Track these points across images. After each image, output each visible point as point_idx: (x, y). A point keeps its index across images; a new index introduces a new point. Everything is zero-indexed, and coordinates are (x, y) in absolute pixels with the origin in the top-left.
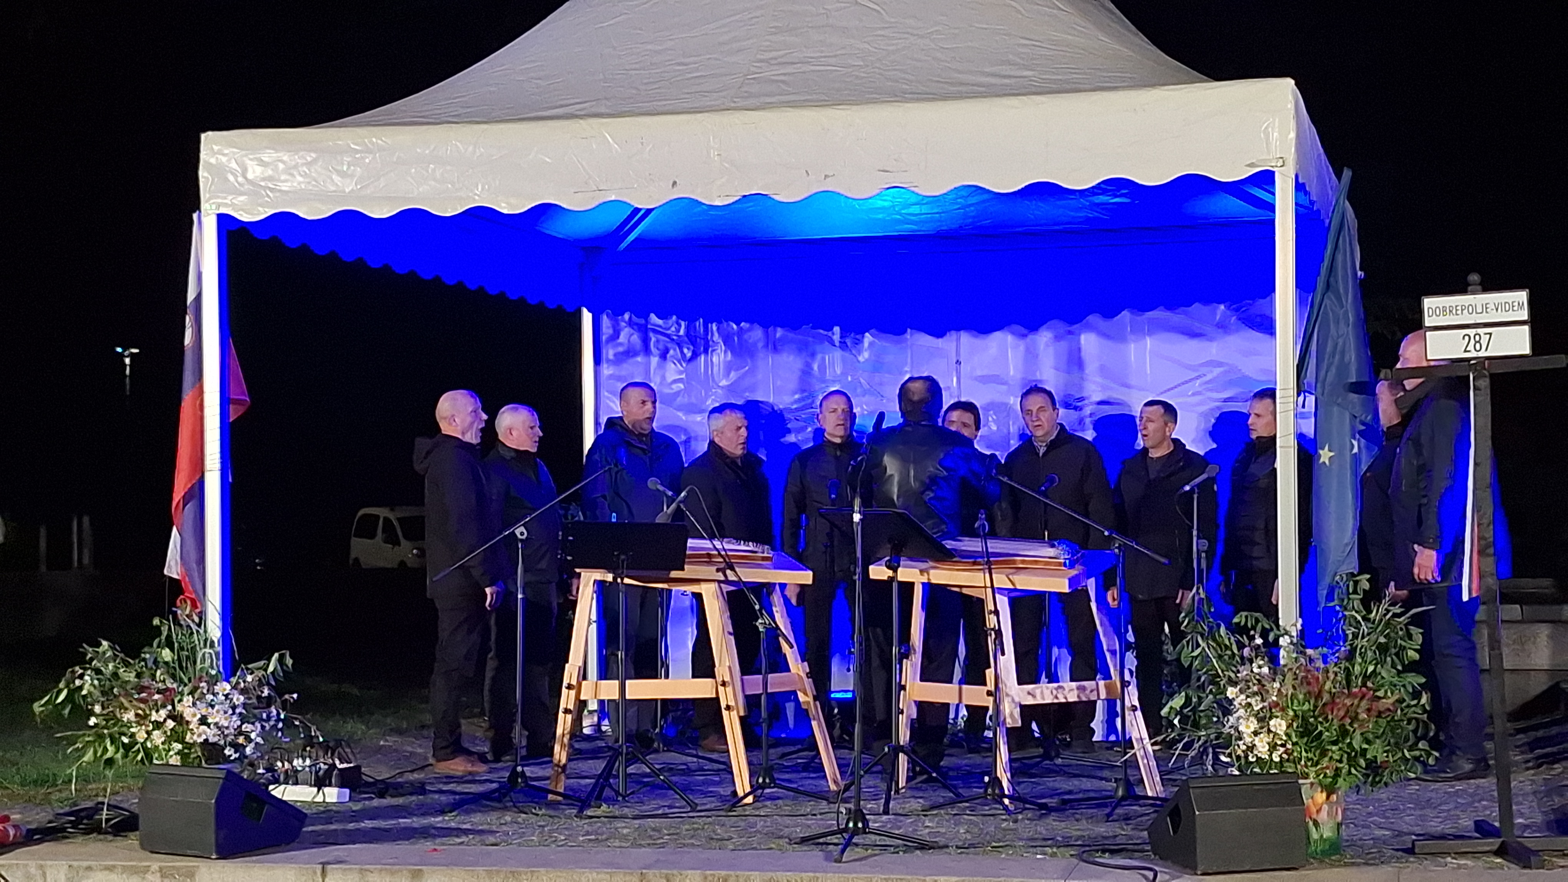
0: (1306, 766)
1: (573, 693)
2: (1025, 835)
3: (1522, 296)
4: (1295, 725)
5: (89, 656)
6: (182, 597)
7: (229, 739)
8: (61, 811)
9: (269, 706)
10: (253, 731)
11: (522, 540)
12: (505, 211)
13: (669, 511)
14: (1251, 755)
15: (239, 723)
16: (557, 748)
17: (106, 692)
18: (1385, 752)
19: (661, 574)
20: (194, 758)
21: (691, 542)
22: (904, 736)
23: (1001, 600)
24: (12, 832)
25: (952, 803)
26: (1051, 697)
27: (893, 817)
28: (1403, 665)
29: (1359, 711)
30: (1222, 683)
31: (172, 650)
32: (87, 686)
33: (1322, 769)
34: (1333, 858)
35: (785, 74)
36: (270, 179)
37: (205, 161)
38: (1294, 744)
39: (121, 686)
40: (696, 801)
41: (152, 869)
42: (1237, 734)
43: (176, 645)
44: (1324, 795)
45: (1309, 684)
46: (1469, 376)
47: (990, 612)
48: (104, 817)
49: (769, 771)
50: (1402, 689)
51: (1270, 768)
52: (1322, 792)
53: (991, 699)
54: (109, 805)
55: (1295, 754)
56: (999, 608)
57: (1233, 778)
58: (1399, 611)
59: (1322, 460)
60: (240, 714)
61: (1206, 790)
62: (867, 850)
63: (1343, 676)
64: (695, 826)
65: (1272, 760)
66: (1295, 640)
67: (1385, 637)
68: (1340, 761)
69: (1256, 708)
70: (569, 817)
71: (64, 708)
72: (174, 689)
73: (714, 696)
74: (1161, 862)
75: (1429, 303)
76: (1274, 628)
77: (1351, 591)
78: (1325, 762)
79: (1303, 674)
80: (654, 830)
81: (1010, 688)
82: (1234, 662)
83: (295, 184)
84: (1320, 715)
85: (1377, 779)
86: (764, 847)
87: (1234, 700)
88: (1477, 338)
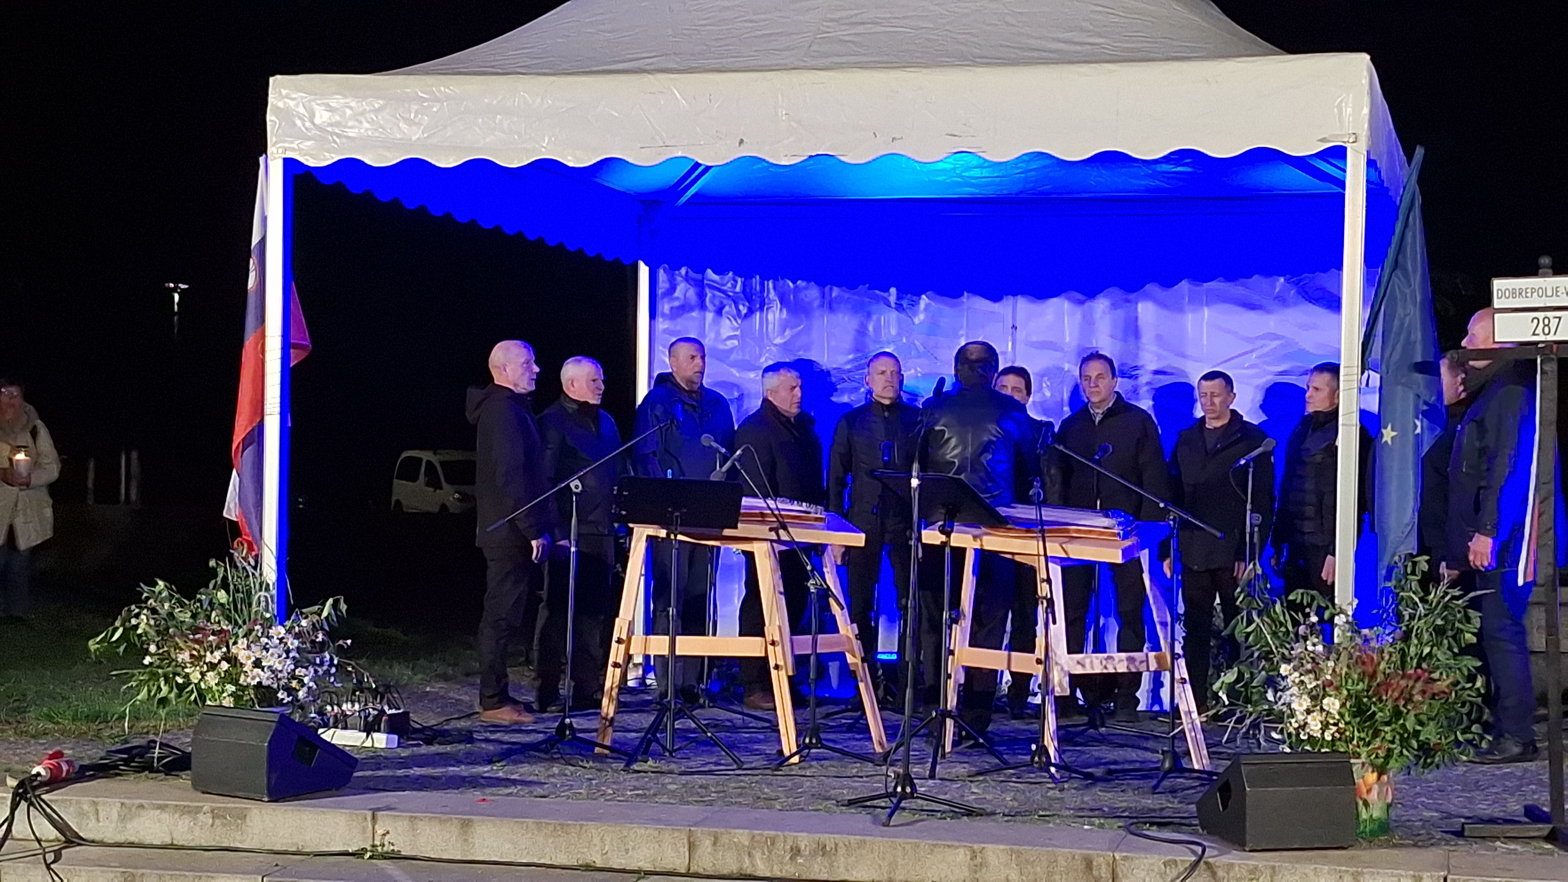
0: (1359, 747)
1: (622, 647)
2: (1072, 805)
4: (1348, 704)
5: (145, 595)
6: (240, 539)
7: (282, 683)
8: (113, 748)
9: (322, 651)
10: (306, 675)
11: (576, 494)
12: (571, 164)
13: (725, 468)
14: (1302, 733)
15: (292, 667)
16: (605, 701)
17: (162, 633)
18: (1437, 734)
19: (714, 532)
20: (247, 701)
21: (745, 501)
22: (952, 701)
23: (1055, 570)
24: (65, 767)
25: (998, 770)
26: (1101, 667)
27: (939, 781)
28: (1460, 648)
29: (1414, 692)
30: (1275, 660)
31: (228, 592)
32: (142, 626)
33: (1375, 749)
34: (1382, 838)
35: (855, 34)
36: (337, 124)
37: (273, 105)
38: (1346, 723)
39: (177, 627)
40: (742, 760)
41: (204, 809)
42: (1289, 712)
43: (232, 587)
44: (1375, 775)
47: (1043, 581)
48: (156, 755)
49: (815, 732)
50: (1458, 672)
51: (1322, 746)
52: (1373, 771)
53: (1041, 667)
54: (161, 744)
55: (1347, 733)
56: (1051, 577)
57: (1284, 755)
58: (1458, 594)
59: (1384, 440)
60: (294, 658)
61: (1256, 767)
62: (914, 815)
63: (1399, 656)
64: (742, 784)
65: (1323, 738)
66: (1350, 619)
67: (1442, 619)
68: (1393, 742)
69: (1309, 687)
70: (616, 771)
71: (118, 647)
72: (228, 631)
73: (763, 655)
74: (1208, 837)
75: (1498, 284)
76: (1330, 606)
77: (1409, 570)
78: (1377, 742)
79: (1358, 654)
80: (701, 787)
81: (1060, 657)
82: (1289, 640)
83: (362, 131)
84: (1374, 695)
85: (1429, 761)
86: (810, 808)
87: (1287, 677)
88: (1546, 321)
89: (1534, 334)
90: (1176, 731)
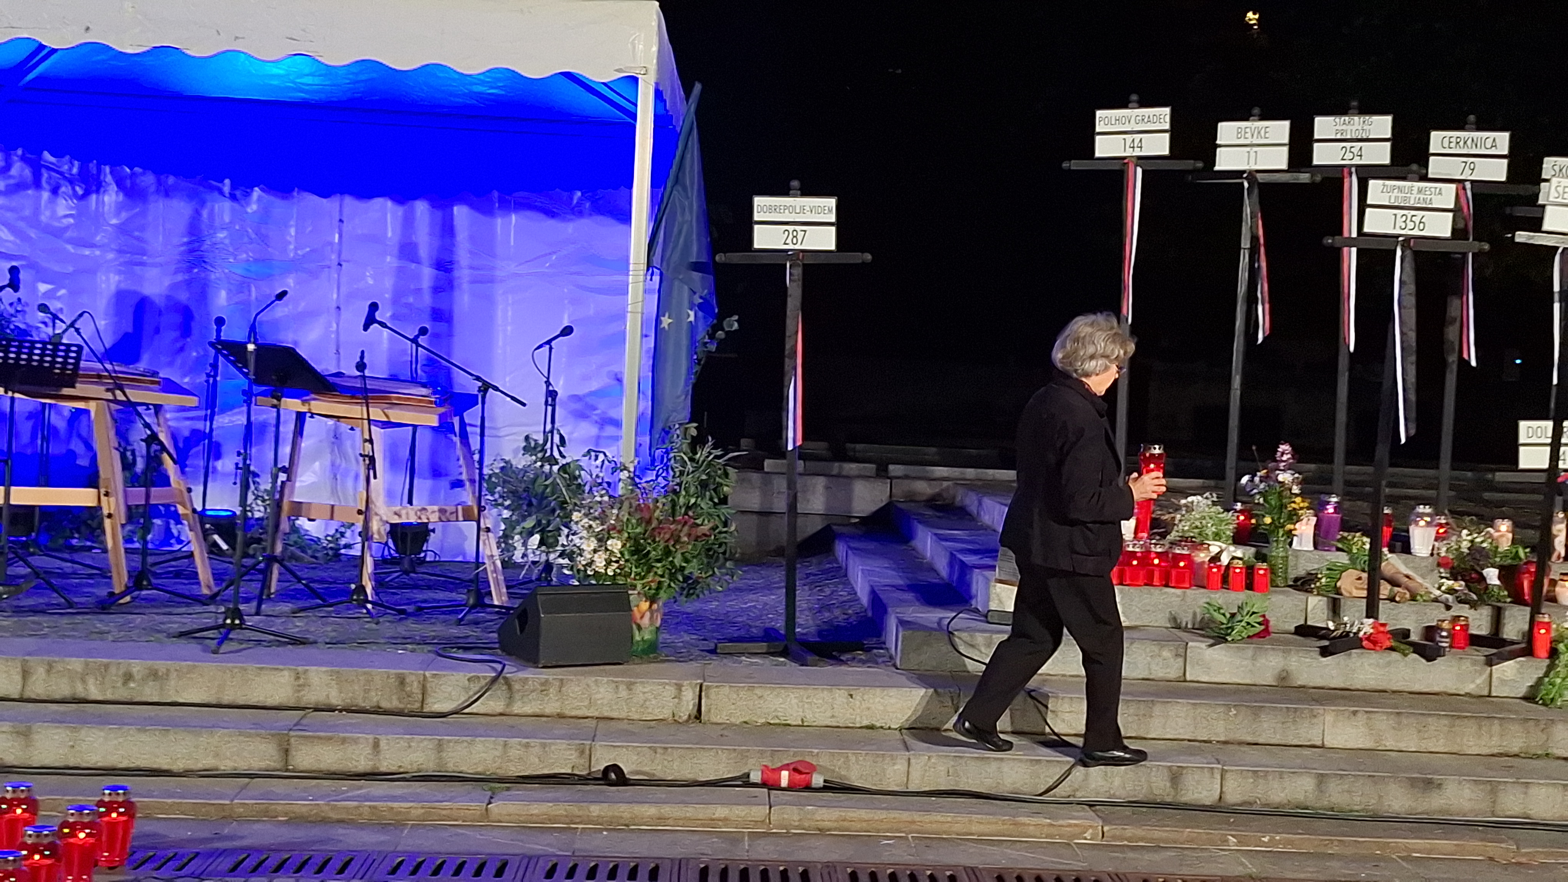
0: (635, 579)
2: (388, 635)
3: (832, 202)
4: (628, 545)
14: (589, 569)
18: (699, 569)
19: (52, 391)
23: (375, 431)
25: (318, 607)
26: (415, 517)
27: (265, 617)
28: (719, 499)
29: (682, 535)
30: (569, 508)
33: (648, 582)
34: (651, 656)
38: (627, 561)
40: (74, 600)
42: (579, 551)
44: (648, 604)
45: (642, 510)
46: (786, 265)
47: (366, 441)
50: (717, 519)
51: (605, 580)
52: (646, 601)
53: (362, 517)
55: (626, 569)
56: (373, 438)
57: (572, 588)
58: (718, 454)
59: (662, 326)
61: (548, 597)
62: (241, 644)
63: (669, 506)
64: (75, 621)
65: (606, 573)
66: (632, 475)
67: (706, 475)
68: (662, 576)
69: (597, 530)
73: (97, 504)
74: (507, 657)
75: (758, 201)
78: (650, 578)
79: (637, 504)
81: (379, 508)
82: (579, 492)
84: (648, 539)
85: (691, 591)
86: (143, 639)
87: (577, 523)
88: (795, 233)
89: (785, 244)
90: (481, 569)
